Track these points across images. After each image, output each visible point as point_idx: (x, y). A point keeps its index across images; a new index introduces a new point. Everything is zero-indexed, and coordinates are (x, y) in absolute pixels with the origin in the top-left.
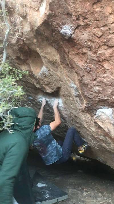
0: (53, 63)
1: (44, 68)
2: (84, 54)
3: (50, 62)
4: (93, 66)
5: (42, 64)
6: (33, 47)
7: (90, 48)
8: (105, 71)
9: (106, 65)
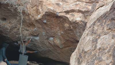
0: (39, 28)
1: (36, 28)
2: (48, 26)
3: (38, 27)
4: (50, 29)
5: (35, 27)
6: (34, 23)
7: (49, 25)
8: (52, 30)
9: (52, 29)
